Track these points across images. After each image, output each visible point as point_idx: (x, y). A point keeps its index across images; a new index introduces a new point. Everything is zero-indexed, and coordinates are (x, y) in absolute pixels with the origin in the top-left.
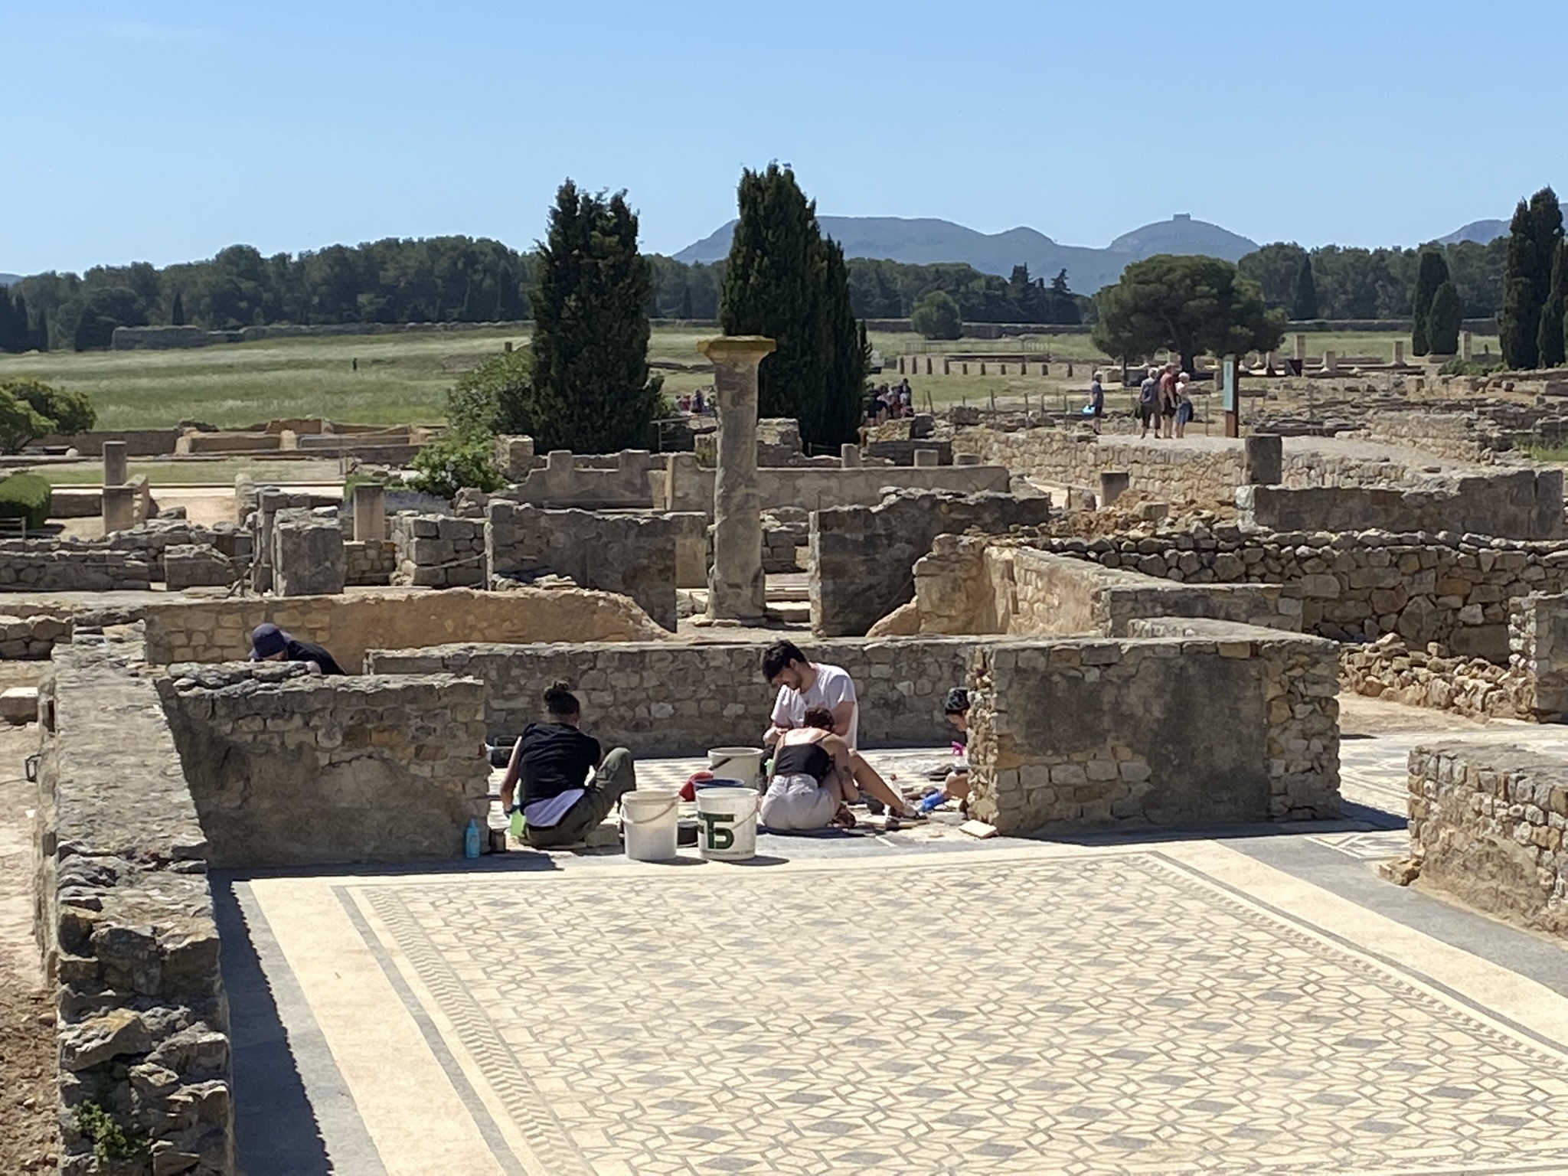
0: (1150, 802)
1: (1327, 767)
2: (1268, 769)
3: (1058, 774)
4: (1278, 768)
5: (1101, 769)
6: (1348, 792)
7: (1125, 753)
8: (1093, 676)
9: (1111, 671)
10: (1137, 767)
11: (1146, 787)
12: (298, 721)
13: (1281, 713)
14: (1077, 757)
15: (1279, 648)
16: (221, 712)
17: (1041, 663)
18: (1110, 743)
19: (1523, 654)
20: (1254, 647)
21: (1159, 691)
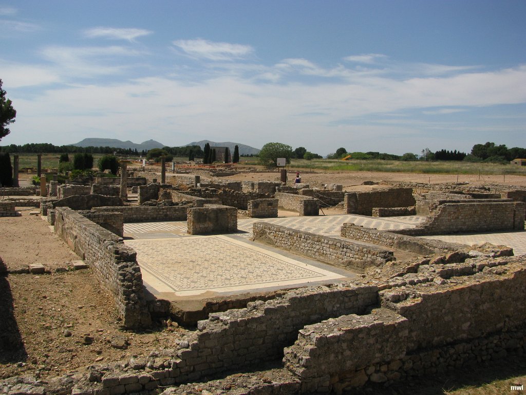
1: (235, 225)
3: (201, 226)
4: (229, 225)
5: (206, 225)
6: (238, 229)
7: (210, 223)
10: (211, 225)
11: (212, 228)
13: (230, 218)
14: (203, 224)
15: (230, 209)
19: (250, 208)
20: (227, 208)
21: (214, 215)
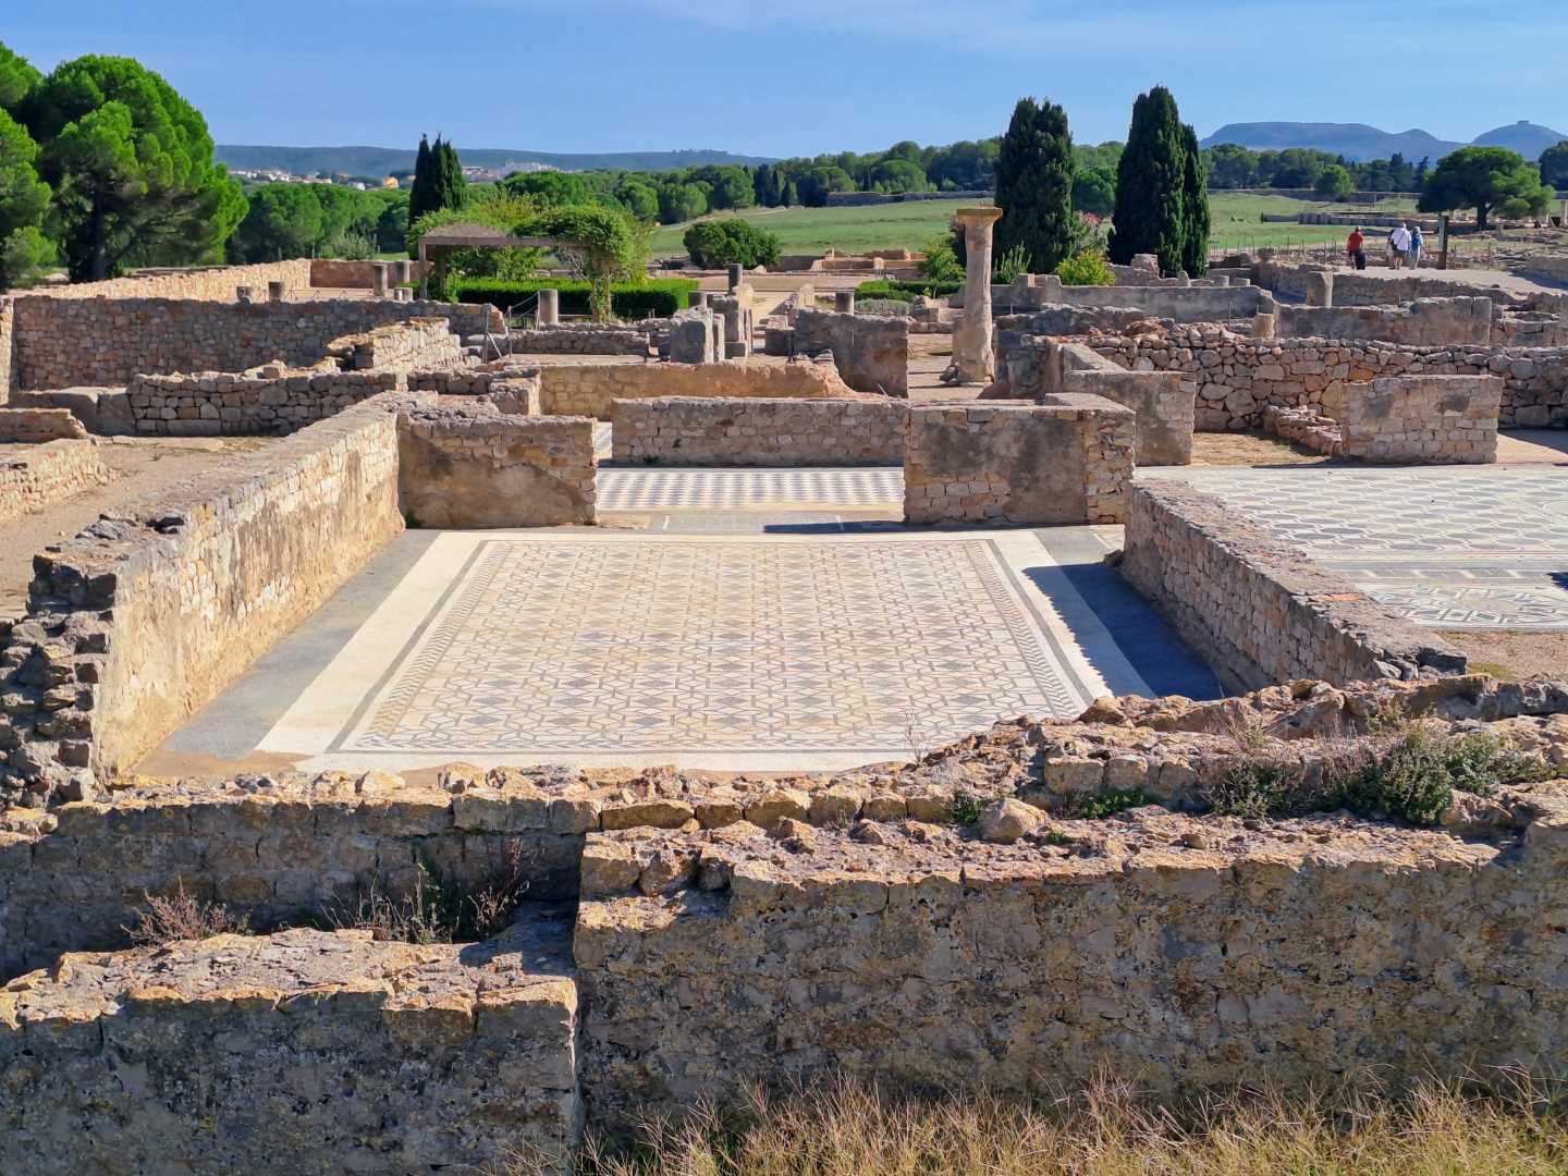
0: (1007, 508)
2: (1085, 490)
3: (951, 489)
4: (1092, 490)
5: (979, 487)
7: (994, 478)
8: (975, 429)
9: (985, 427)
10: (1002, 487)
11: (1007, 499)
12: (482, 441)
13: (1094, 455)
14: (962, 479)
15: (1098, 415)
16: (436, 434)
17: (941, 420)
18: (984, 470)
20: (1080, 414)
21: (1016, 440)
